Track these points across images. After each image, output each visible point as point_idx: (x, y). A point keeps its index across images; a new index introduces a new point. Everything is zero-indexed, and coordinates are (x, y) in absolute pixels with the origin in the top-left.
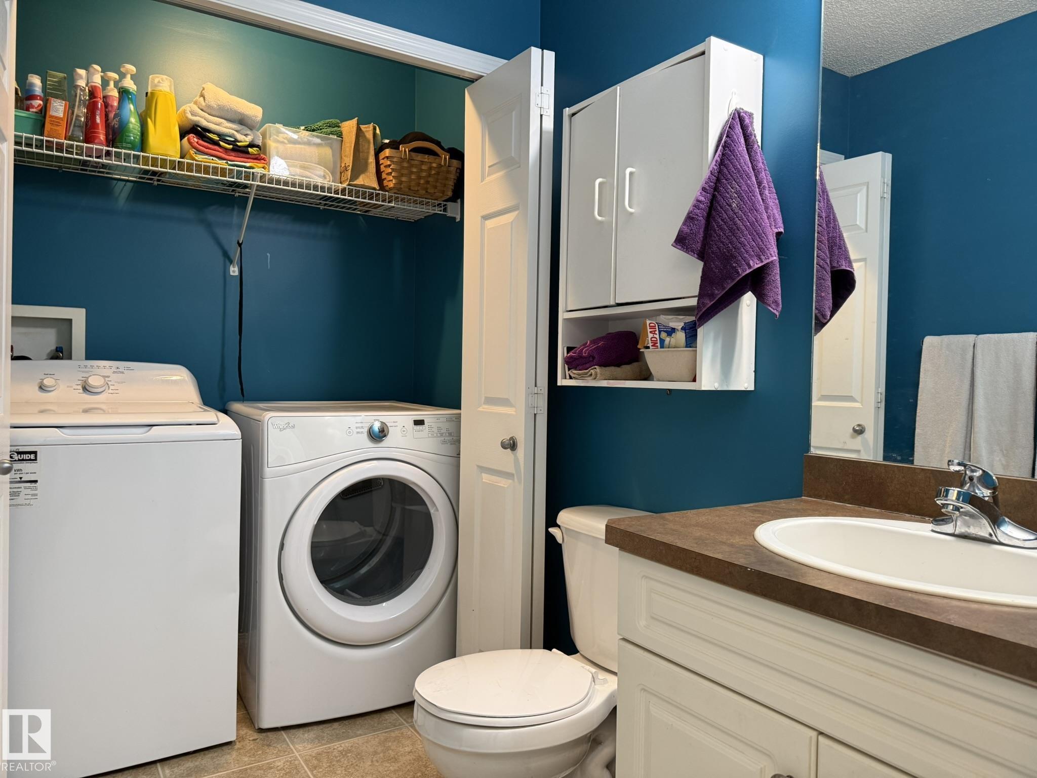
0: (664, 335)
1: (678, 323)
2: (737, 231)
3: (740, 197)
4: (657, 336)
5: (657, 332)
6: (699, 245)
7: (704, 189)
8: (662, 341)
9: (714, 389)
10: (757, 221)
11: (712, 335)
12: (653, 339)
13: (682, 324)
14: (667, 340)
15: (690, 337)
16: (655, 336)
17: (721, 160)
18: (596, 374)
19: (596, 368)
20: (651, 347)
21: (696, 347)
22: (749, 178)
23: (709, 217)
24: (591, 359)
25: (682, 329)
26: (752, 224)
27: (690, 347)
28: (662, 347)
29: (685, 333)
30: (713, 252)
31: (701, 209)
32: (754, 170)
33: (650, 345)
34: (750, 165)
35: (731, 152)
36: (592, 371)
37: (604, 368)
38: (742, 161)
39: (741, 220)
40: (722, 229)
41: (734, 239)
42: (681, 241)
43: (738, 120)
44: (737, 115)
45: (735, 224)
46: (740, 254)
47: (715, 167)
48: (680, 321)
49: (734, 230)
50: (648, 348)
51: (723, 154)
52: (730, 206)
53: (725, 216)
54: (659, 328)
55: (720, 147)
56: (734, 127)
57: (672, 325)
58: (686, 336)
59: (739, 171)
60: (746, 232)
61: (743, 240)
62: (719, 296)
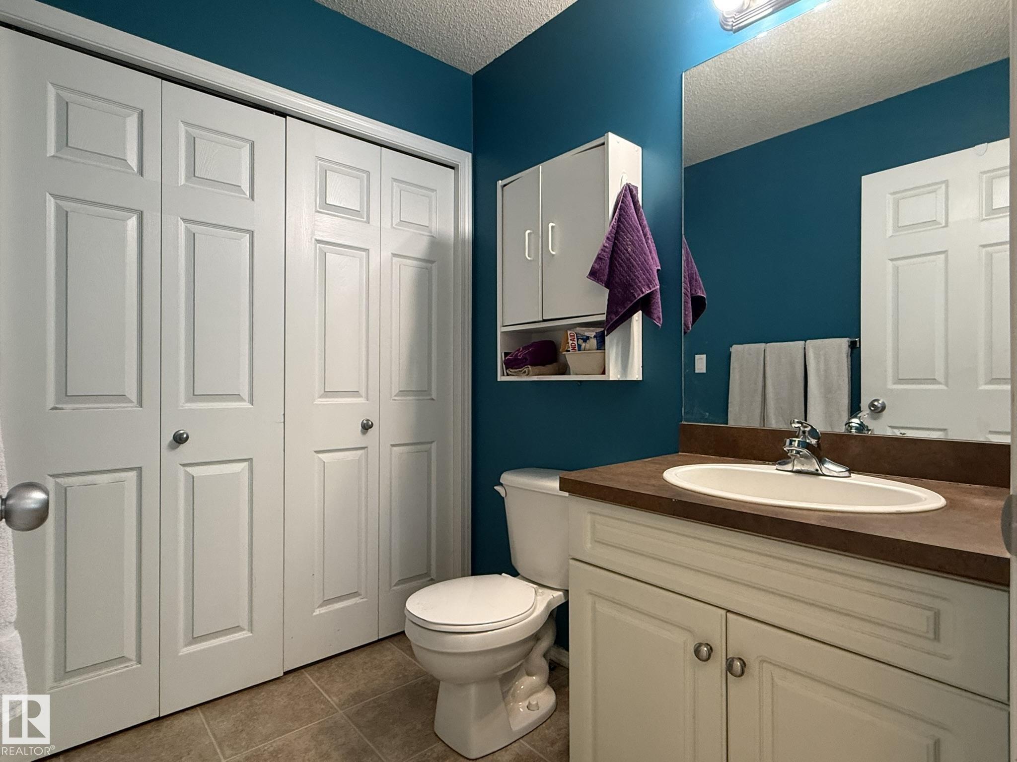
0: (580, 341)
1: (591, 333)
2: (632, 268)
3: (633, 244)
4: (576, 343)
5: (576, 340)
6: (606, 277)
7: (608, 238)
8: (579, 346)
9: (617, 380)
10: (645, 261)
11: (615, 341)
12: (573, 345)
13: (594, 334)
14: (583, 345)
15: (600, 342)
16: (574, 342)
17: (619, 218)
18: (529, 371)
19: (528, 367)
20: (571, 351)
21: (605, 350)
22: (639, 232)
23: (612, 258)
24: (524, 360)
25: (594, 337)
26: (642, 263)
27: (600, 350)
28: (579, 350)
29: (597, 340)
30: (616, 283)
31: (607, 252)
32: (641, 226)
33: (570, 349)
34: (638, 222)
35: (625, 212)
36: (525, 369)
37: (534, 367)
38: (633, 219)
39: (635, 260)
40: (621, 266)
41: (631, 273)
42: (594, 274)
43: (628, 191)
44: (628, 188)
45: (631, 263)
46: (636, 284)
47: (615, 224)
48: (593, 331)
49: (630, 267)
50: (569, 351)
51: (619, 214)
52: (627, 250)
53: (623, 257)
54: (577, 337)
55: (618, 210)
56: (626, 196)
57: (587, 334)
58: (597, 342)
59: (631, 227)
60: (639, 269)
61: (637, 273)
62: (622, 313)
